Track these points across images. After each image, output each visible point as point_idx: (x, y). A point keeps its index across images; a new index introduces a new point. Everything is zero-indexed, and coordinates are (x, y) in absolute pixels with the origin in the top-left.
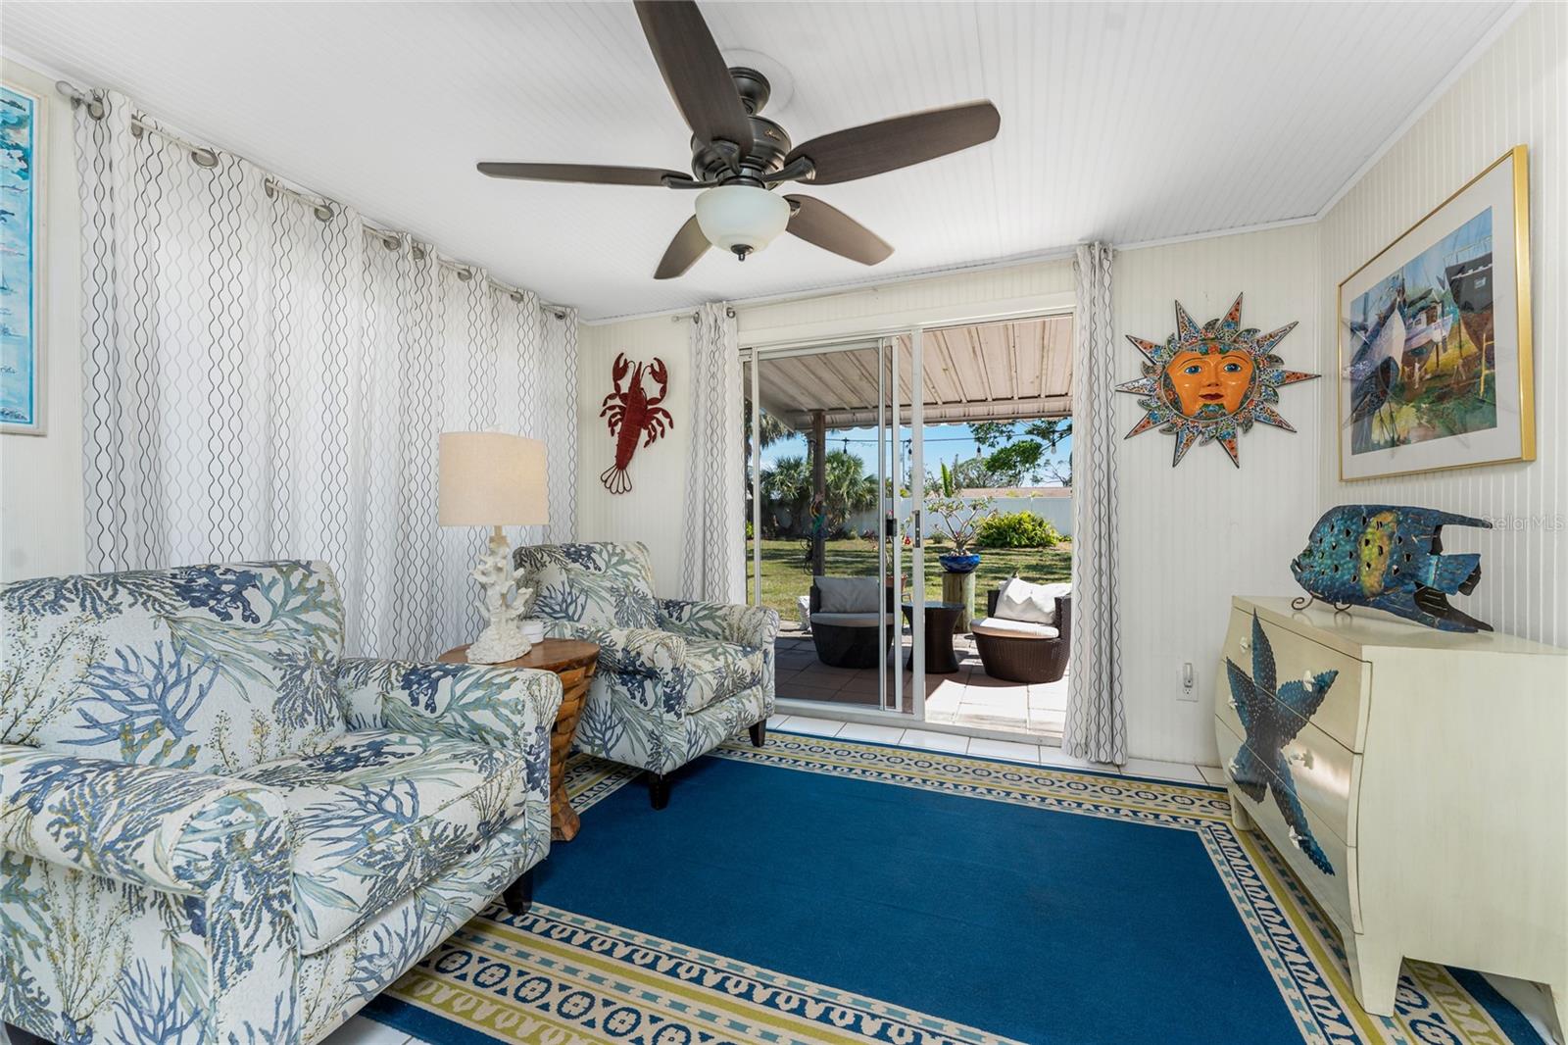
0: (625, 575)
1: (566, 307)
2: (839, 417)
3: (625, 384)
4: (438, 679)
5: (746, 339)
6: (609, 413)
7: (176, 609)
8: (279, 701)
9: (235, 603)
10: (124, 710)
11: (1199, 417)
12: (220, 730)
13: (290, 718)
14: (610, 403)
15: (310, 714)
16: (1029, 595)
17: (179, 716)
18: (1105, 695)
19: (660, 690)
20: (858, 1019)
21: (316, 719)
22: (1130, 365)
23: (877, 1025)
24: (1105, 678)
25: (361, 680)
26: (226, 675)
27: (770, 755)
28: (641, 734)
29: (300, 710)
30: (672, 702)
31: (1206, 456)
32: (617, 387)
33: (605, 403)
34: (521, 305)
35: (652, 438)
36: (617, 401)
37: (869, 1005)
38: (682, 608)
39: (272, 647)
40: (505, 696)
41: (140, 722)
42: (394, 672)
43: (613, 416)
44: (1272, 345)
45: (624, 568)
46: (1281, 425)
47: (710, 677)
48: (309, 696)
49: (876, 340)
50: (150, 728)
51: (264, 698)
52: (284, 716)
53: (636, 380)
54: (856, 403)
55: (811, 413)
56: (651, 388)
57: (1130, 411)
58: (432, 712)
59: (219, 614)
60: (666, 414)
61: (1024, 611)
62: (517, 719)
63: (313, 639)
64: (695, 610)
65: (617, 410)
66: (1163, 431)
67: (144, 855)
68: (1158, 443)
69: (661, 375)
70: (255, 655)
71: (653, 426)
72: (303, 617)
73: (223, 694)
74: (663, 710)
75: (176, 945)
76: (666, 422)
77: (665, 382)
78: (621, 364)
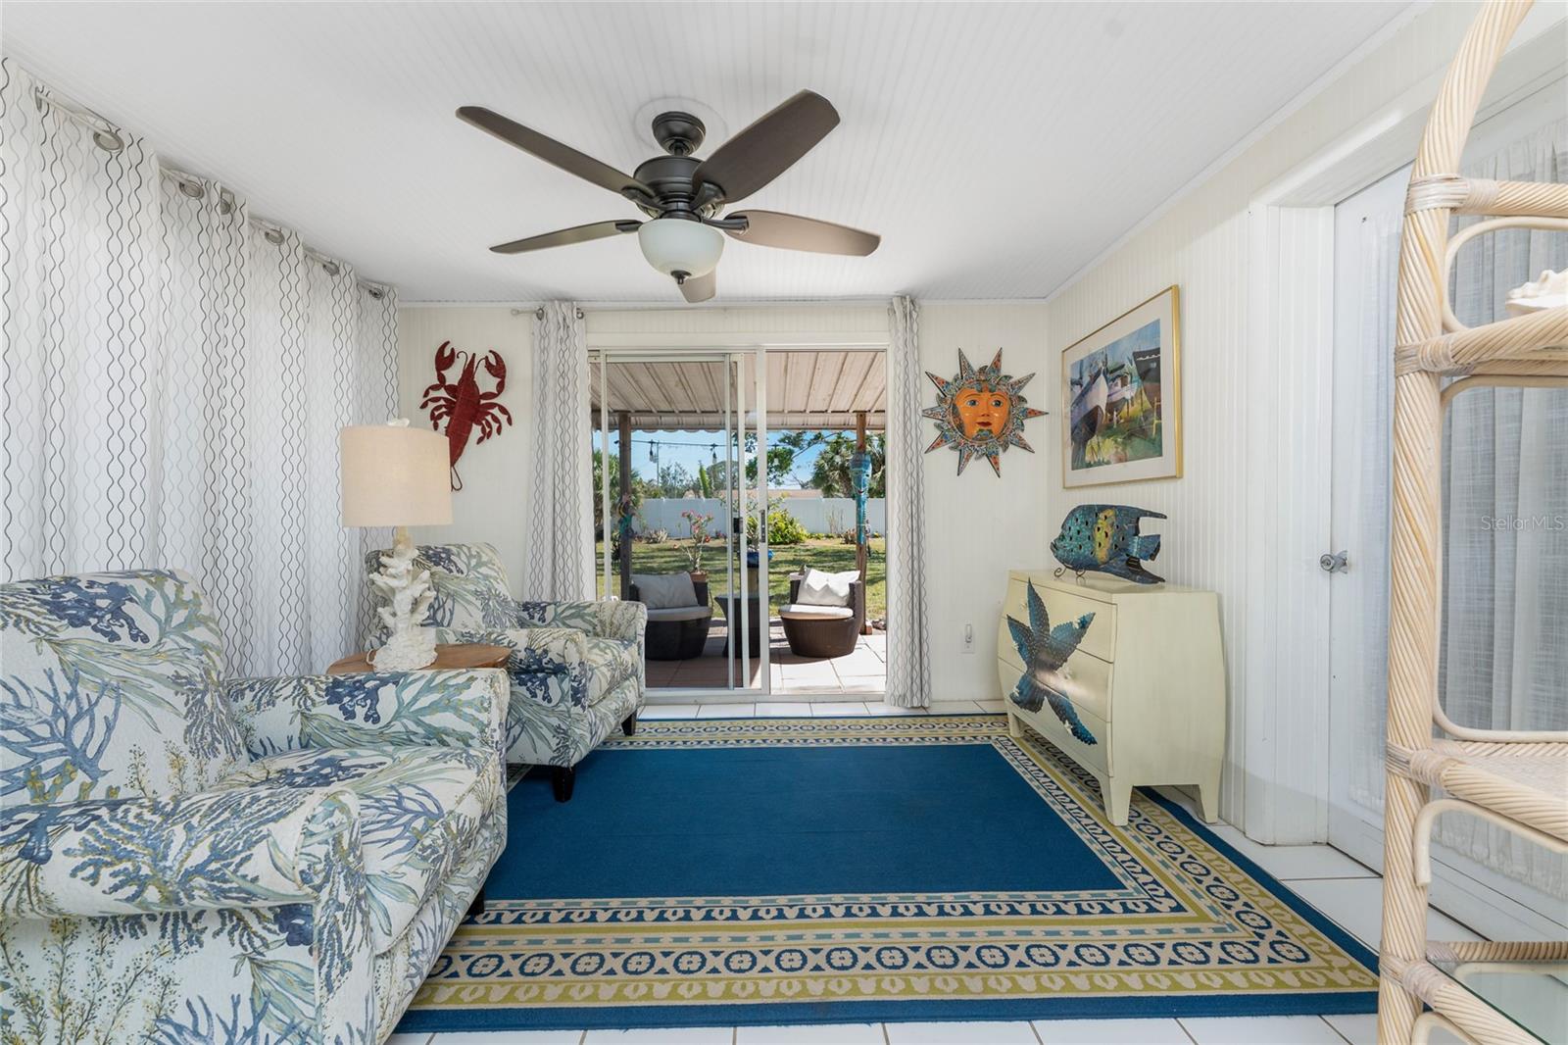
0: (486, 577)
1: (383, 284)
3: (453, 376)
4: (377, 688)
5: (595, 341)
6: (432, 406)
7: (55, 630)
8: (188, 730)
9: (118, 620)
10: (26, 753)
11: (975, 439)
12: (137, 767)
13: (202, 747)
14: (433, 394)
15: (220, 743)
16: (826, 583)
17: (90, 754)
18: (917, 654)
19: (566, 685)
20: (827, 909)
21: (226, 747)
22: (929, 396)
23: (842, 910)
25: (264, 700)
26: (130, 704)
27: (644, 739)
28: (545, 731)
29: (210, 739)
30: (578, 694)
31: (979, 466)
32: (442, 378)
33: (426, 394)
34: (336, 278)
35: (486, 435)
36: (442, 393)
37: (830, 899)
38: (544, 609)
39: (167, 669)
40: (466, 696)
41: (47, 766)
42: (311, 689)
43: (437, 408)
44: (1020, 388)
45: (483, 570)
46: (1025, 447)
47: (604, 669)
48: (215, 722)
49: (724, 355)
50: (59, 771)
51: (174, 727)
52: (196, 745)
53: (469, 372)
54: (665, 407)
55: (617, 414)
56: (485, 382)
57: (931, 433)
58: (374, 723)
59: (105, 634)
60: (503, 410)
61: (823, 596)
62: (483, 717)
63: (204, 658)
64: (559, 610)
65: (442, 402)
66: (951, 448)
67: (257, 867)
68: (947, 456)
69: (498, 369)
70: (155, 680)
71: (487, 422)
72: (190, 633)
73: (131, 728)
74: (570, 703)
75: (259, 966)
76: (503, 418)
77: (503, 377)
78: (447, 353)
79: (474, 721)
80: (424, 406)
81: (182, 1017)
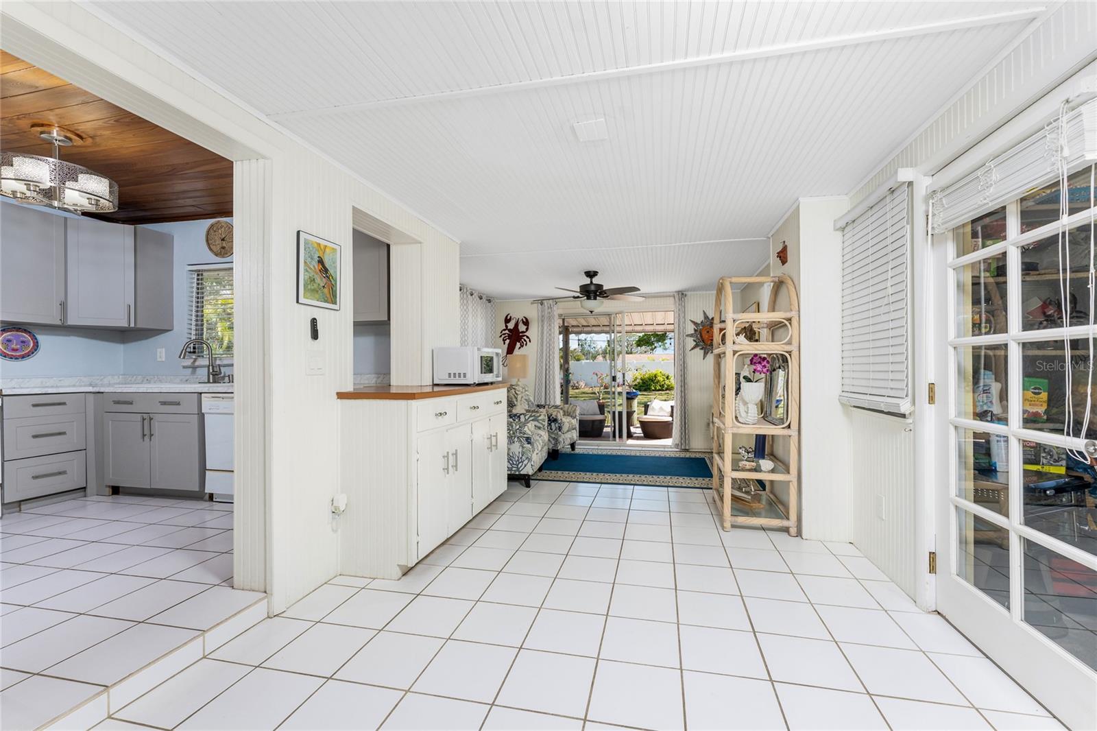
1: (493, 298)
2: (575, 329)
3: (511, 325)
5: (560, 312)
6: (503, 336)
11: (710, 345)
14: (504, 332)
16: (660, 406)
18: (683, 428)
19: (557, 425)
22: (690, 329)
24: (683, 423)
27: (577, 452)
30: (560, 428)
32: (506, 326)
33: (502, 332)
34: (481, 300)
35: (522, 346)
36: (507, 332)
40: (540, 418)
43: (505, 337)
53: (517, 325)
54: (585, 324)
55: (562, 327)
56: (522, 328)
57: (690, 342)
60: (528, 337)
61: (659, 412)
65: (507, 335)
66: (700, 349)
67: (526, 429)
68: (699, 352)
69: (526, 323)
71: (522, 341)
75: (523, 447)
76: (527, 340)
77: (528, 326)
78: (509, 318)
79: (542, 424)
80: (501, 336)
81: (511, 455)
